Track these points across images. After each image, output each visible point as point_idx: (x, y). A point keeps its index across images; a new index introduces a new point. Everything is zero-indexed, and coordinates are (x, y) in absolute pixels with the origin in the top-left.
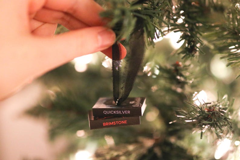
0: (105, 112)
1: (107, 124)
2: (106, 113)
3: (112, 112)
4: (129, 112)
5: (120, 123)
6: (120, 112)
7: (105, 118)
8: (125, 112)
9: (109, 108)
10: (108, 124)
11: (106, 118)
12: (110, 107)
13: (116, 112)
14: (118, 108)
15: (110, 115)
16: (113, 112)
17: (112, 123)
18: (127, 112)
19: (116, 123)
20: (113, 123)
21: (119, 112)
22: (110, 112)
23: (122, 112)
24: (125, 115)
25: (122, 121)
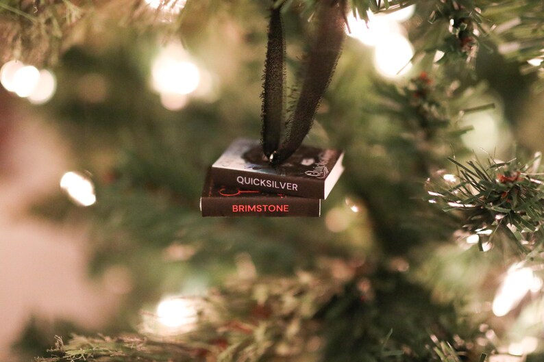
0: (240, 180)
1: (241, 208)
2: (243, 181)
3: (257, 182)
4: (295, 187)
5: (272, 208)
6: (274, 185)
7: (240, 192)
8: (286, 185)
9: (251, 170)
10: (244, 209)
11: (242, 195)
12: (254, 168)
13: (265, 183)
14: (271, 174)
15: (251, 187)
16: (260, 182)
17: (254, 206)
18: (292, 185)
19: (263, 208)
20: (256, 209)
21: (271, 183)
22: (252, 181)
23: (278, 185)
24: (286, 193)
25: (278, 206)
